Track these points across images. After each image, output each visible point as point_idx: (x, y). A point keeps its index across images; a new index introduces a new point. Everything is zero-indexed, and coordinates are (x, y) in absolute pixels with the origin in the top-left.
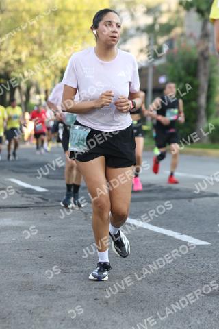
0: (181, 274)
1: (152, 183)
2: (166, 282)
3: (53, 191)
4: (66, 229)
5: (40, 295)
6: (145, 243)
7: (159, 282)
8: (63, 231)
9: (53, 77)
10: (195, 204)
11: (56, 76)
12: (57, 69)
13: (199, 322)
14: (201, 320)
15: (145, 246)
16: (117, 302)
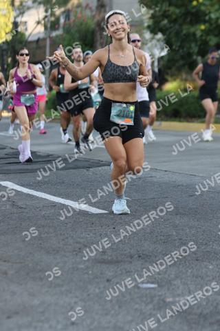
0: (80, 243)
1: (50, 153)
2: (65, 252)
6: (44, 213)
7: (58, 252)
10: (93, 173)
13: (97, 291)
14: (99, 288)
15: (44, 216)
16: (16, 272)
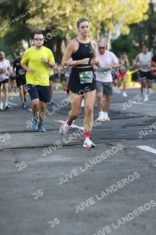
3: (96, 130)
4: (108, 163)
5: (85, 221)
8: (105, 165)
9: (94, 29)
11: (97, 29)
12: (98, 22)
